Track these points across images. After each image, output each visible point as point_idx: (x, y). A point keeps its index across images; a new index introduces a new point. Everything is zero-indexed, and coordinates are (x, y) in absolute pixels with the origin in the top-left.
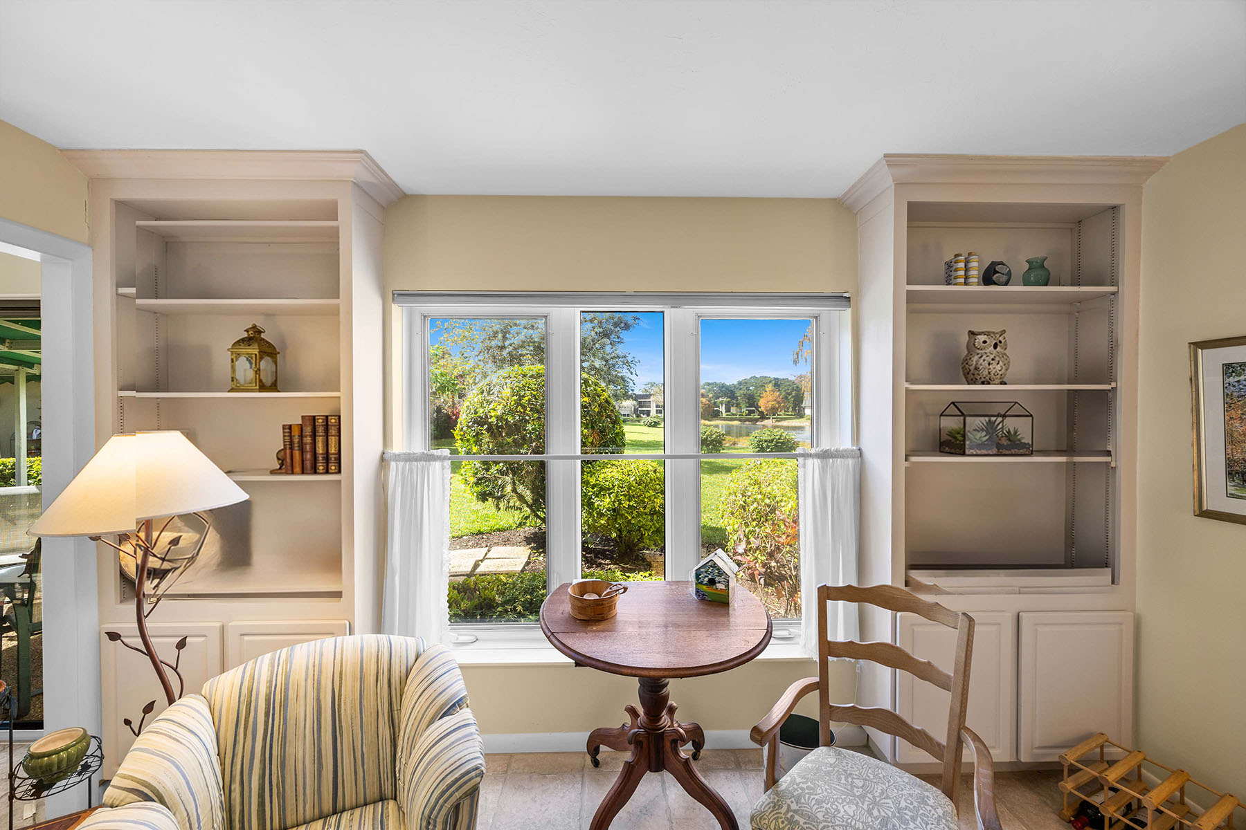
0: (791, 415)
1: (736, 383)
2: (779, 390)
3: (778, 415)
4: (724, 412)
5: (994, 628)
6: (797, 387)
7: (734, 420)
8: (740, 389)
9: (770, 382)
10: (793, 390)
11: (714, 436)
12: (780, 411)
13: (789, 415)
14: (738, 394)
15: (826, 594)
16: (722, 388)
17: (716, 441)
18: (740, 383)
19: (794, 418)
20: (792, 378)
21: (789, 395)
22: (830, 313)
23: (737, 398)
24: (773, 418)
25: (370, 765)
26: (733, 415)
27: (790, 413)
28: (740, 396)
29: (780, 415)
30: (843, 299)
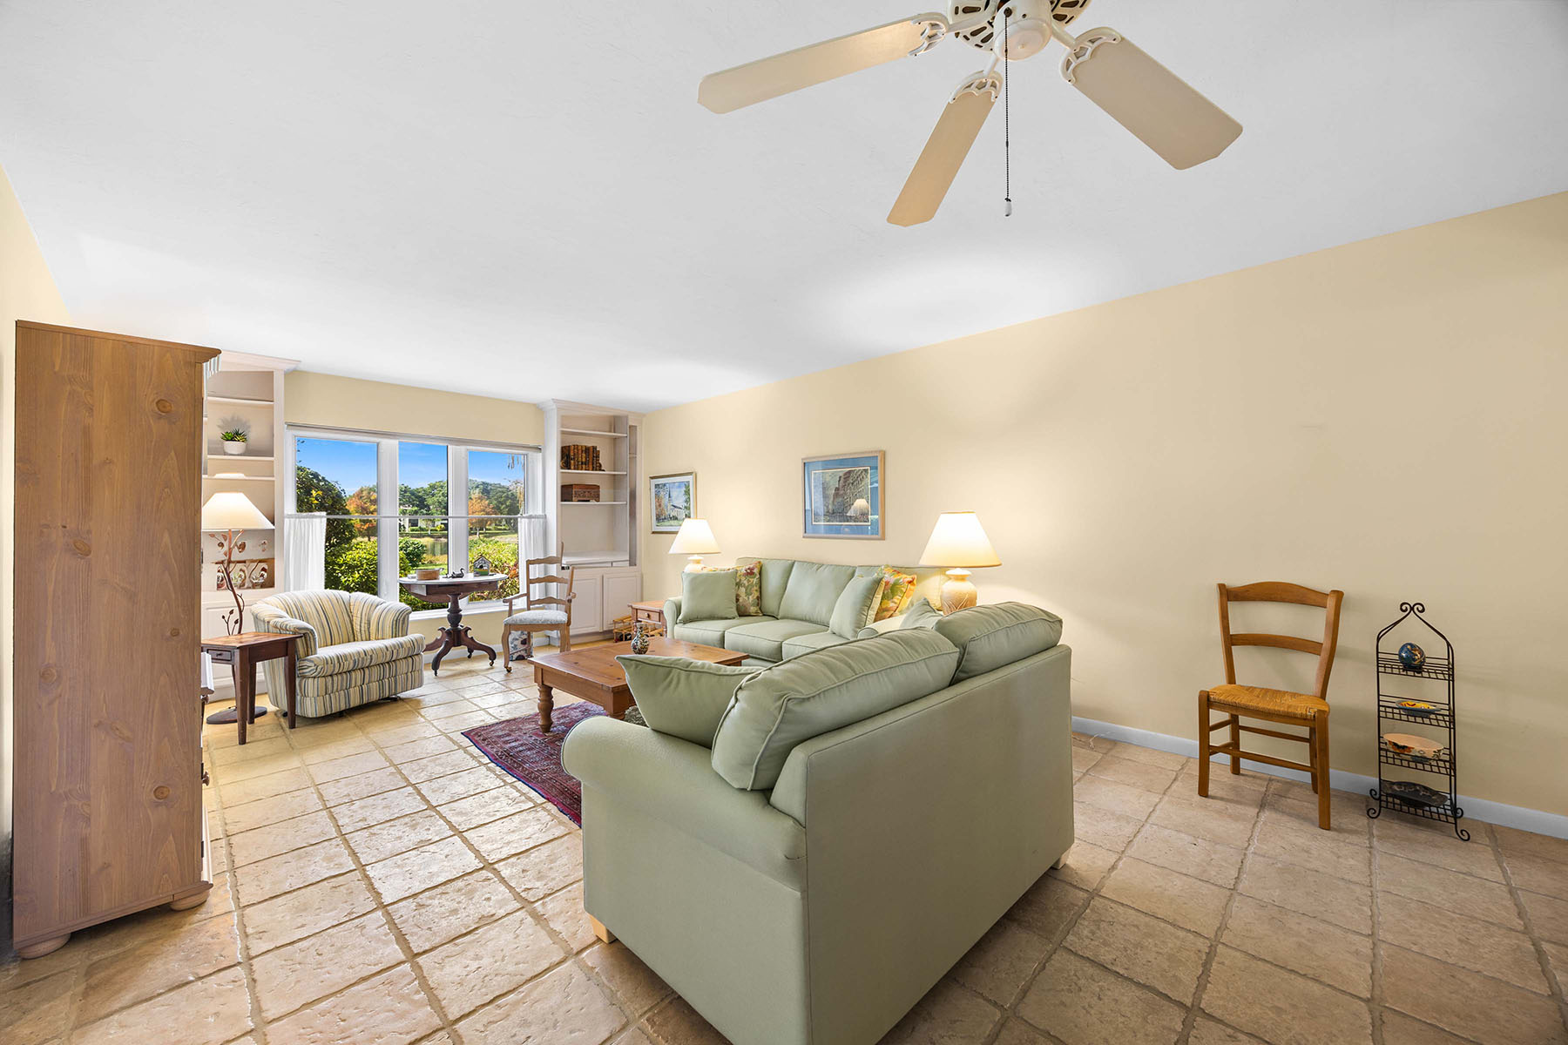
0: (505, 529)
1: (426, 486)
2: (489, 498)
3: (486, 529)
4: (407, 526)
5: (593, 581)
6: (513, 495)
7: (423, 537)
8: (433, 495)
9: (477, 487)
10: (507, 497)
11: (411, 548)
12: (490, 525)
13: (500, 530)
14: (429, 501)
15: (529, 562)
16: (405, 492)
17: (413, 554)
18: (433, 487)
19: (506, 534)
20: (505, 483)
21: (502, 504)
22: (531, 454)
23: (428, 506)
24: (480, 534)
25: (343, 629)
26: (422, 529)
27: (503, 527)
28: (433, 504)
29: (490, 530)
30: (538, 449)
